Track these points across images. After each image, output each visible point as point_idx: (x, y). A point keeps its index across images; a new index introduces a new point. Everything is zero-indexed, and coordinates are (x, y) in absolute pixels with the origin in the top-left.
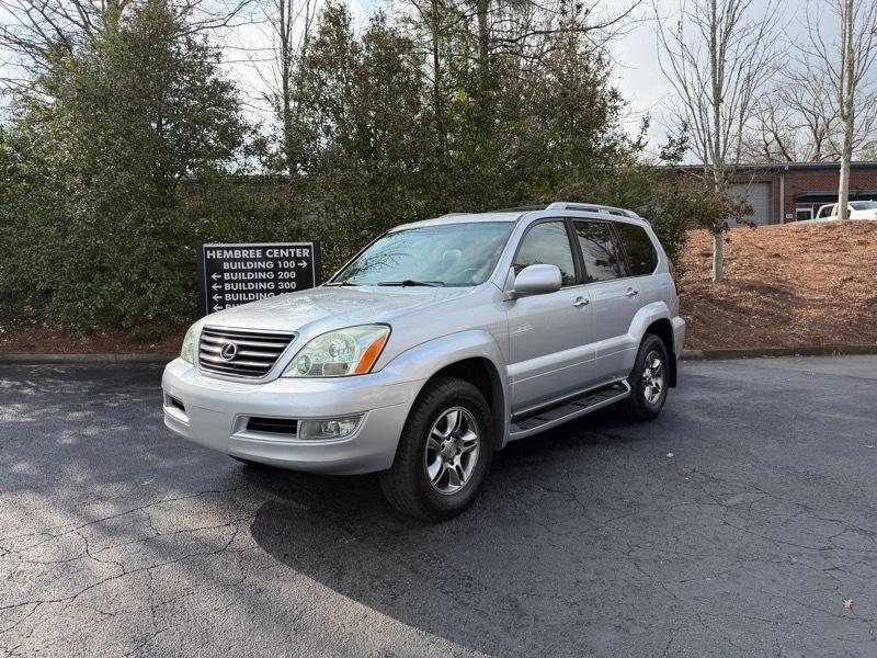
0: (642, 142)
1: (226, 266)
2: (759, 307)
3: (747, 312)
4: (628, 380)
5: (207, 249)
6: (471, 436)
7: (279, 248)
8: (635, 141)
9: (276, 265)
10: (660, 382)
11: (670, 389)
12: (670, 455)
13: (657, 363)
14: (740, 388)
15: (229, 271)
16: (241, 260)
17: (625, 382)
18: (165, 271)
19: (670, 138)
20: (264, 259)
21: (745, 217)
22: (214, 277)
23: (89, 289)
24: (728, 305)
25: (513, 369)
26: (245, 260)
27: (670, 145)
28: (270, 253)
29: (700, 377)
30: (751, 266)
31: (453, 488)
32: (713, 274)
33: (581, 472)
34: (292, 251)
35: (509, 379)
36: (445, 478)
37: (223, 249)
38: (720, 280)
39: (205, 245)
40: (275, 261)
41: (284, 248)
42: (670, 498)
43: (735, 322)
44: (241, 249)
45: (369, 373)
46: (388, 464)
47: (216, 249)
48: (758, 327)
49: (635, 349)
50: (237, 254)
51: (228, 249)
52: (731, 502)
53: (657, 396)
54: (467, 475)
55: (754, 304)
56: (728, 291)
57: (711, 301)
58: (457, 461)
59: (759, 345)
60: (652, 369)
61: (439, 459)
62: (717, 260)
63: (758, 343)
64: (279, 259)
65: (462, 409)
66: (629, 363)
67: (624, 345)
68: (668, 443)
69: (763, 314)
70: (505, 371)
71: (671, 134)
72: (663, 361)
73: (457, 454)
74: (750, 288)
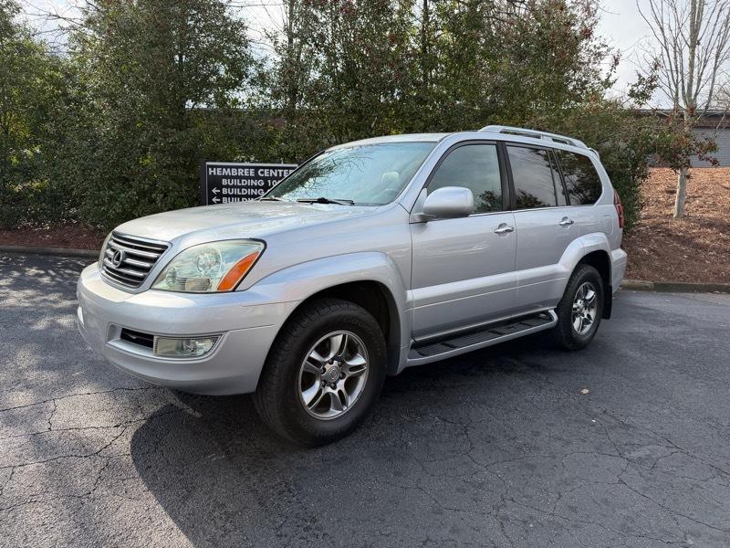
0: (611, 79)
1: (224, 182)
2: (717, 244)
3: (704, 248)
4: (555, 310)
5: (209, 166)
6: (359, 360)
7: (270, 168)
8: (604, 78)
9: (266, 183)
10: (593, 313)
11: (603, 321)
12: (585, 391)
13: (591, 294)
14: (684, 323)
15: (227, 186)
16: (237, 177)
17: (552, 312)
18: (172, 185)
19: (640, 76)
20: (257, 177)
21: (709, 155)
22: (214, 191)
23: (111, 197)
24: (686, 240)
25: (414, 294)
26: (240, 178)
27: (640, 83)
28: (262, 173)
29: (644, 308)
30: (714, 204)
31: (334, 413)
32: (674, 210)
33: (484, 403)
34: (280, 171)
35: (409, 305)
36: (324, 403)
37: (222, 167)
38: (681, 216)
39: (208, 163)
40: (265, 179)
41: (274, 168)
42: (568, 443)
43: (690, 257)
44: (237, 167)
45: (234, 291)
46: (251, 386)
47: (217, 167)
48: (713, 263)
49: (565, 279)
50: (234, 172)
51: (226, 167)
52: (635, 455)
53: (588, 327)
54: (351, 400)
55: (712, 241)
56: (688, 227)
57: (670, 235)
58: (341, 385)
59: (712, 281)
60: (585, 300)
61: (318, 384)
62: (679, 197)
63: (711, 279)
64: (269, 178)
65: (348, 333)
66: (558, 293)
67: (553, 276)
68: (589, 378)
69: (719, 251)
70: (405, 296)
71: (641, 72)
72: (597, 292)
73: (341, 378)
74: (710, 225)
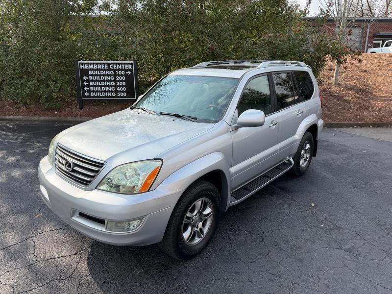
0: (307, 11)
1: (90, 73)
2: (355, 100)
3: (348, 102)
4: (293, 158)
5: (80, 63)
6: (208, 211)
7: (116, 64)
8: (303, 10)
9: (115, 73)
10: (308, 156)
11: (313, 157)
12: (313, 205)
13: (308, 146)
15: (92, 75)
16: (97, 70)
17: (291, 160)
18: (59, 75)
19: (321, 9)
20: (109, 69)
21: (357, 56)
22: (84, 78)
24: (339, 98)
25: (233, 170)
26: (99, 70)
27: (321, 13)
28: (112, 67)
30: (352, 76)
31: (197, 240)
32: (333, 80)
33: (266, 218)
34: (123, 65)
35: (231, 176)
36: (193, 236)
37: (88, 64)
38: (337, 84)
39: (79, 62)
40: (114, 70)
41: (119, 64)
42: (314, 242)
43: (342, 108)
44: (97, 64)
45: (148, 191)
46: (160, 239)
47: (85, 64)
48: (353, 110)
49: (298, 143)
50: (95, 67)
51: (91, 64)
52: (347, 247)
53: (306, 163)
55: (352, 98)
56: (340, 91)
57: (331, 95)
58: (200, 225)
60: (306, 150)
61: (190, 229)
62: (336, 74)
63: (353, 120)
64: (117, 70)
65: (204, 199)
66: (295, 151)
67: (293, 142)
69: (356, 104)
70: (229, 171)
71: (322, 7)
72: (311, 146)
73: (200, 221)
74: (351, 89)
